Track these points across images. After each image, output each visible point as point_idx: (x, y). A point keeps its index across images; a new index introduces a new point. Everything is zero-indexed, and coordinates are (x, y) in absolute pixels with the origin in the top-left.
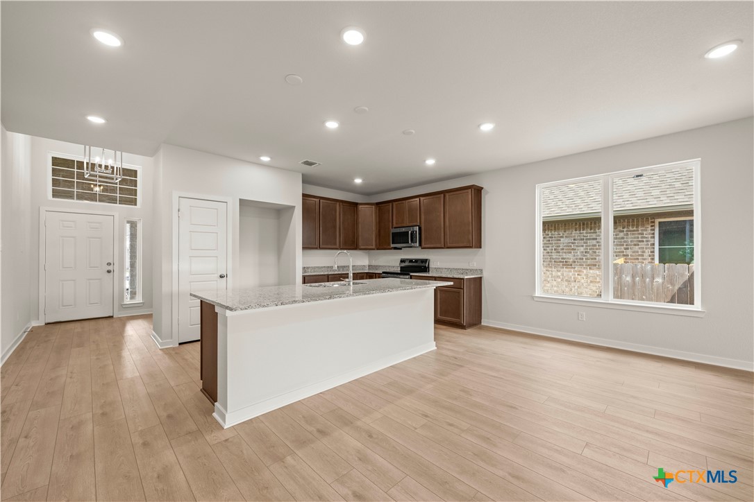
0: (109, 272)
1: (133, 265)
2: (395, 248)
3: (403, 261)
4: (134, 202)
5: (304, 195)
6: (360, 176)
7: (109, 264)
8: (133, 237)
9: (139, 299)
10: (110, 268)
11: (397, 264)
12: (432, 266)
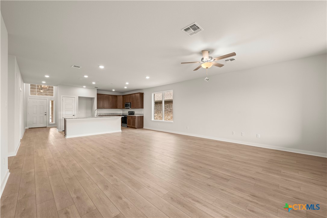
0: (45, 115)
1: (52, 113)
2: (126, 108)
3: (129, 112)
4: (52, 95)
5: (97, 94)
6: (114, 89)
7: (45, 113)
8: (52, 104)
9: (54, 123)
10: (46, 114)
11: (128, 113)
12: (135, 113)
